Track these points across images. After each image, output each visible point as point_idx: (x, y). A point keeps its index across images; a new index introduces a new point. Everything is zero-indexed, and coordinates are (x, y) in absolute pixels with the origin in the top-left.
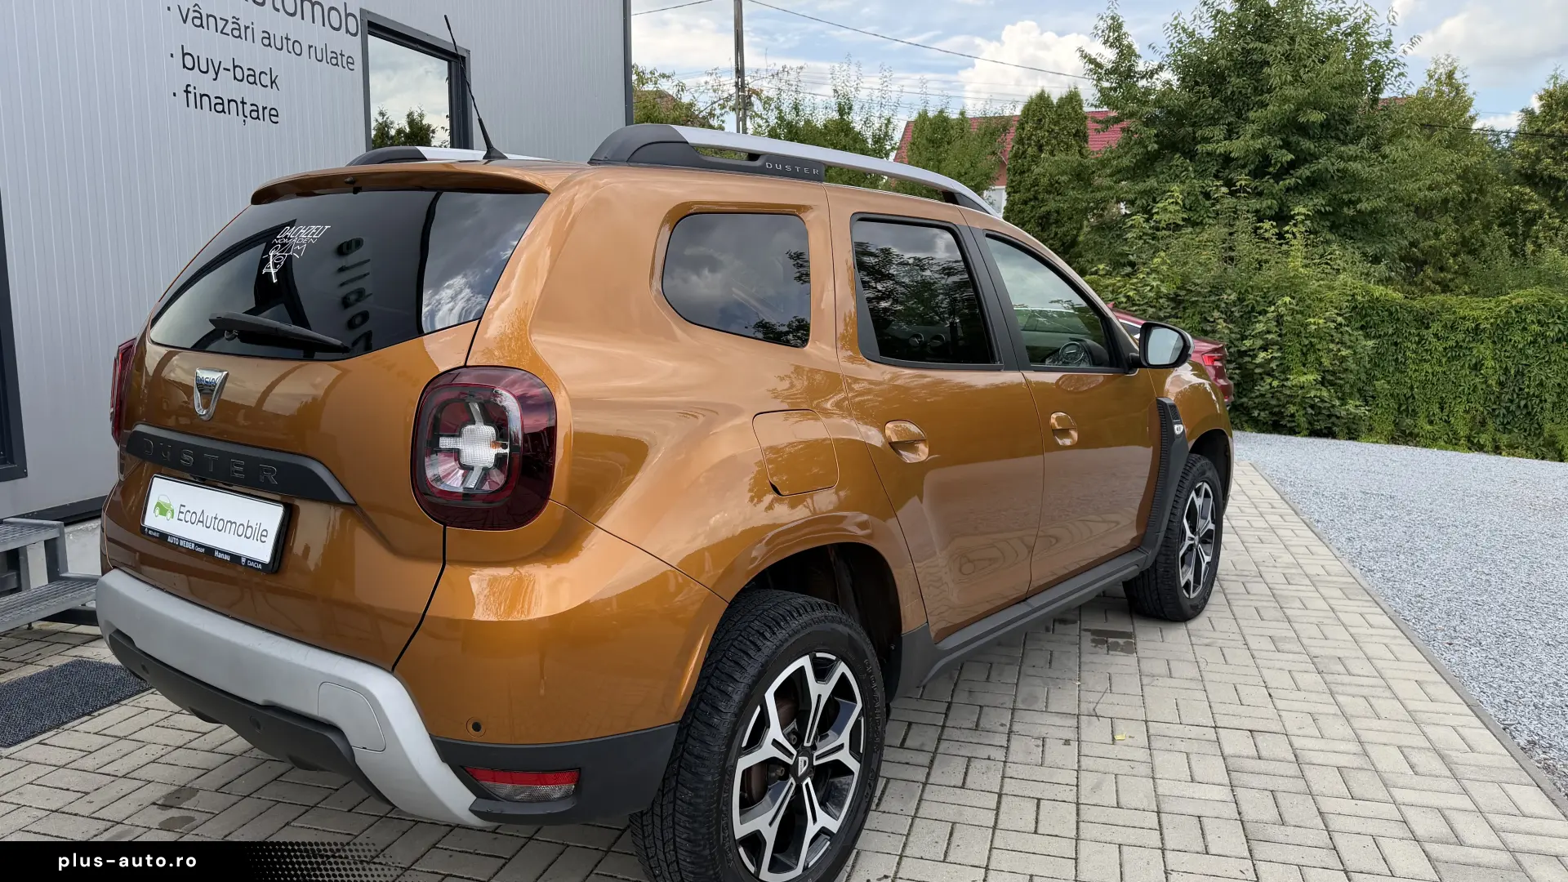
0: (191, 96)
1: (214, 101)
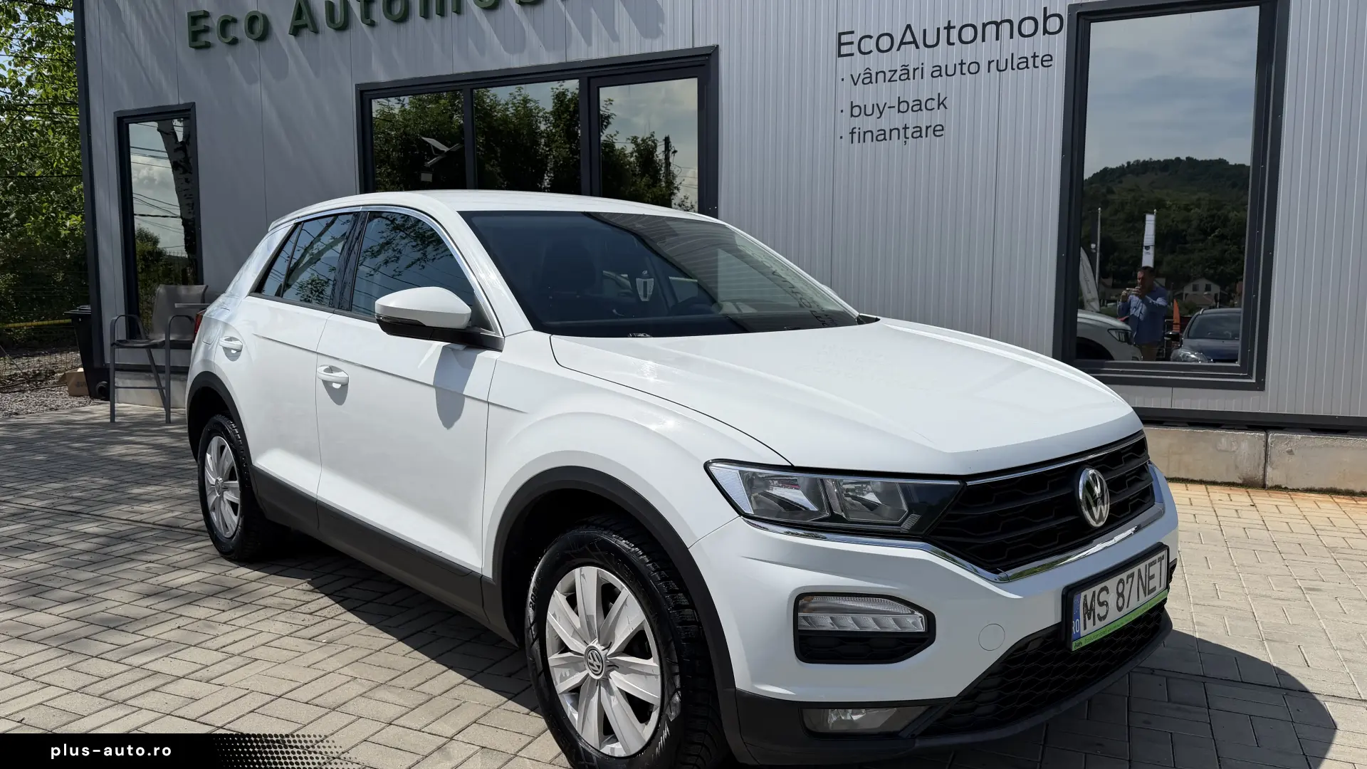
0: (856, 136)
1: (875, 134)
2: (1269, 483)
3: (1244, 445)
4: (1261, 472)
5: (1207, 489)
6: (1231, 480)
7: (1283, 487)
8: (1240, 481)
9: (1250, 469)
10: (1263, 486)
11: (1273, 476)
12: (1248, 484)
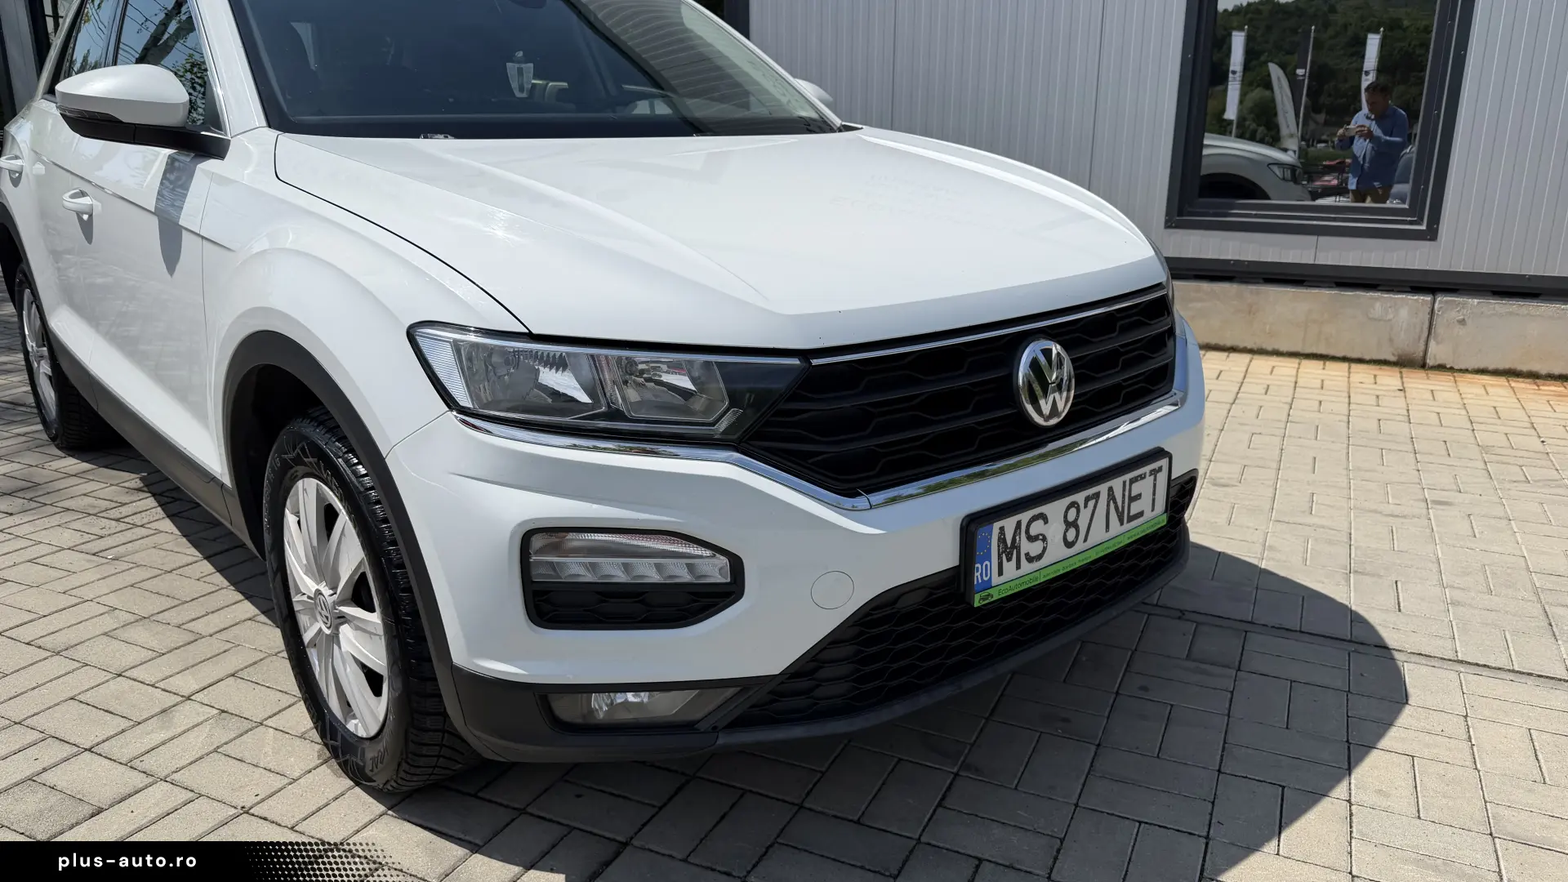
2: (1430, 362)
3: (1404, 313)
4: (1422, 347)
5: (1349, 368)
6: (1382, 357)
7: (1448, 366)
8: (1393, 359)
9: (1407, 342)
10: (1423, 366)
11: (1438, 352)
12: (1405, 362)
